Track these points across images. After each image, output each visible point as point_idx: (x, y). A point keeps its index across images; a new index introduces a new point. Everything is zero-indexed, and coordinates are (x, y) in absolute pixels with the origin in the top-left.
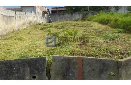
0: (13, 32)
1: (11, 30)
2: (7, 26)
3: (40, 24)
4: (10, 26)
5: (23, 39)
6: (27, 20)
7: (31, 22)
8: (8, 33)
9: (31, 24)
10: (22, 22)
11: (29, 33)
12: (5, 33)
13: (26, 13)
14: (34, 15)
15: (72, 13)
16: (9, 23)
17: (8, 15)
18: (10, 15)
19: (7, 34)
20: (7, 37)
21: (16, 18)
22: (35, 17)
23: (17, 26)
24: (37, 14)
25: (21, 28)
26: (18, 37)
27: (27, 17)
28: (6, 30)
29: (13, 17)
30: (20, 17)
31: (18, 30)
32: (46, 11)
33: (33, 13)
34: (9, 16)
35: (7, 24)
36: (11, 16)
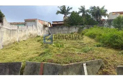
0: (14, 43)
1: (13, 42)
2: (9, 38)
3: (39, 36)
4: (12, 38)
6: (27, 33)
7: (31, 35)
8: (10, 43)
10: (23, 34)
11: (27, 44)
12: (7, 44)
13: (27, 27)
14: (35, 29)
16: (11, 35)
17: (12, 29)
19: (9, 45)
20: (8, 47)
21: (18, 31)
22: (36, 30)
23: (18, 37)
24: (38, 28)
25: (21, 40)
26: (17, 47)
27: (28, 30)
28: (8, 41)
29: (16, 30)
30: (21, 30)
31: (19, 41)
32: (46, 25)
33: (34, 27)
34: (12, 30)
35: (10, 36)
36: (14, 30)
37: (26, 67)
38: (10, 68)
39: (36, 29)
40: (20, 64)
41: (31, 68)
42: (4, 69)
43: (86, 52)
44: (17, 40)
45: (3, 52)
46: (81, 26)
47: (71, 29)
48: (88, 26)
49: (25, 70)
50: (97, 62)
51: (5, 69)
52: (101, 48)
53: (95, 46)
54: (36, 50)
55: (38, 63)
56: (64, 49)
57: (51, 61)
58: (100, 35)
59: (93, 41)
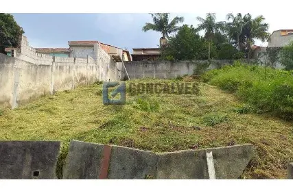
0: (43, 96)
1: (40, 93)
2: (33, 85)
3: (101, 83)
4: (38, 84)
6: (74, 74)
7: (83, 78)
8: (34, 96)
9: (84, 82)
10: (64, 76)
12: (26, 97)
13: (75, 59)
14: (91, 65)
15: (172, 62)
16: (38, 77)
17: (39, 63)
18: (43, 64)
19: (32, 99)
20: (29, 105)
21: (54, 68)
22: (94, 68)
23: (53, 84)
24: (99, 62)
25: (60, 90)
26: (49, 106)
27: (77, 67)
28: (29, 91)
29: (48, 66)
30: (61, 68)
31: (54, 92)
32: (118, 57)
33: (90, 59)
34: (41, 65)
35: (34, 80)
37: (70, 153)
38: (33, 155)
39: (95, 65)
40: (57, 145)
41: (83, 156)
42: (19, 156)
43: (213, 125)
44: (51, 89)
45: (18, 115)
47: (176, 68)
49: (67, 160)
50: (240, 151)
51: (24, 155)
52: (249, 116)
53: (234, 111)
54: (93, 113)
55: (98, 146)
56: (159, 115)
58: (249, 85)
59: (229, 98)
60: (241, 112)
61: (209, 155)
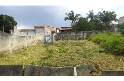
0: (23, 49)
1: (22, 47)
2: (19, 44)
4: (21, 44)
5: (27, 54)
6: (36, 39)
7: (39, 40)
8: (19, 49)
10: (31, 40)
11: (34, 49)
12: (16, 49)
13: (36, 33)
14: (43, 35)
16: (21, 41)
17: (21, 36)
20: (17, 52)
21: (27, 37)
25: (30, 46)
26: (25, 52)
27: (37, 36)
28: (17, 47)
29: (25, 36)
30: (30, 37)
32: (54, 31)
33: (42, 33)
36: (23, 36)
38: (13, 70)
41: (31, 70)
42: (8, 71)
44: (26, 46)
46: (89, 32)
48: (96, 31)
52: (102, 54)
53: (97, 52)
54: (41, 55)
55: (36, 66)
56: (66, 54)
57: (50, 65)
60: (100, 52)
61: (75, 68)
